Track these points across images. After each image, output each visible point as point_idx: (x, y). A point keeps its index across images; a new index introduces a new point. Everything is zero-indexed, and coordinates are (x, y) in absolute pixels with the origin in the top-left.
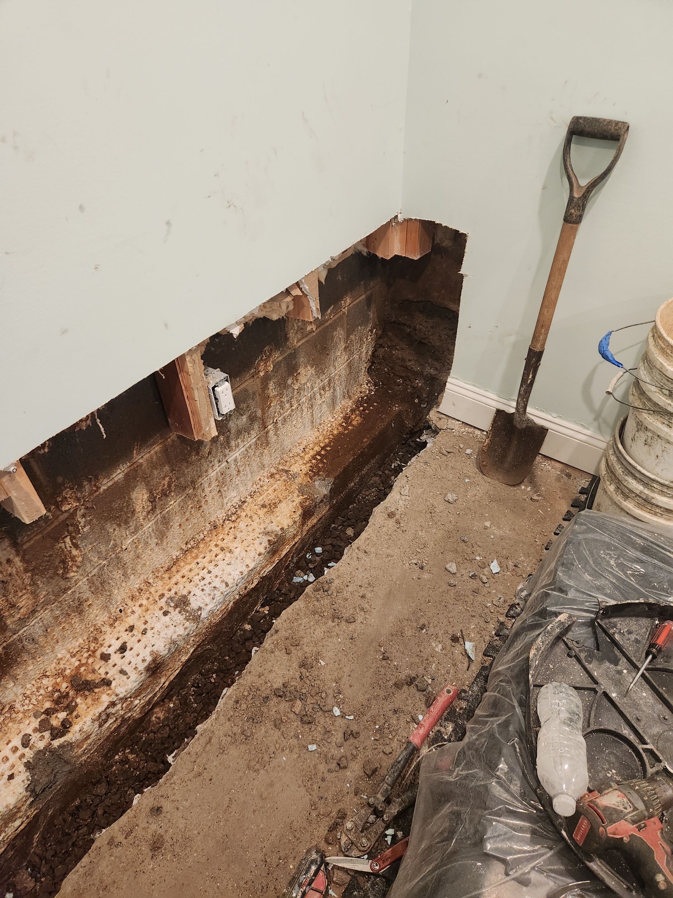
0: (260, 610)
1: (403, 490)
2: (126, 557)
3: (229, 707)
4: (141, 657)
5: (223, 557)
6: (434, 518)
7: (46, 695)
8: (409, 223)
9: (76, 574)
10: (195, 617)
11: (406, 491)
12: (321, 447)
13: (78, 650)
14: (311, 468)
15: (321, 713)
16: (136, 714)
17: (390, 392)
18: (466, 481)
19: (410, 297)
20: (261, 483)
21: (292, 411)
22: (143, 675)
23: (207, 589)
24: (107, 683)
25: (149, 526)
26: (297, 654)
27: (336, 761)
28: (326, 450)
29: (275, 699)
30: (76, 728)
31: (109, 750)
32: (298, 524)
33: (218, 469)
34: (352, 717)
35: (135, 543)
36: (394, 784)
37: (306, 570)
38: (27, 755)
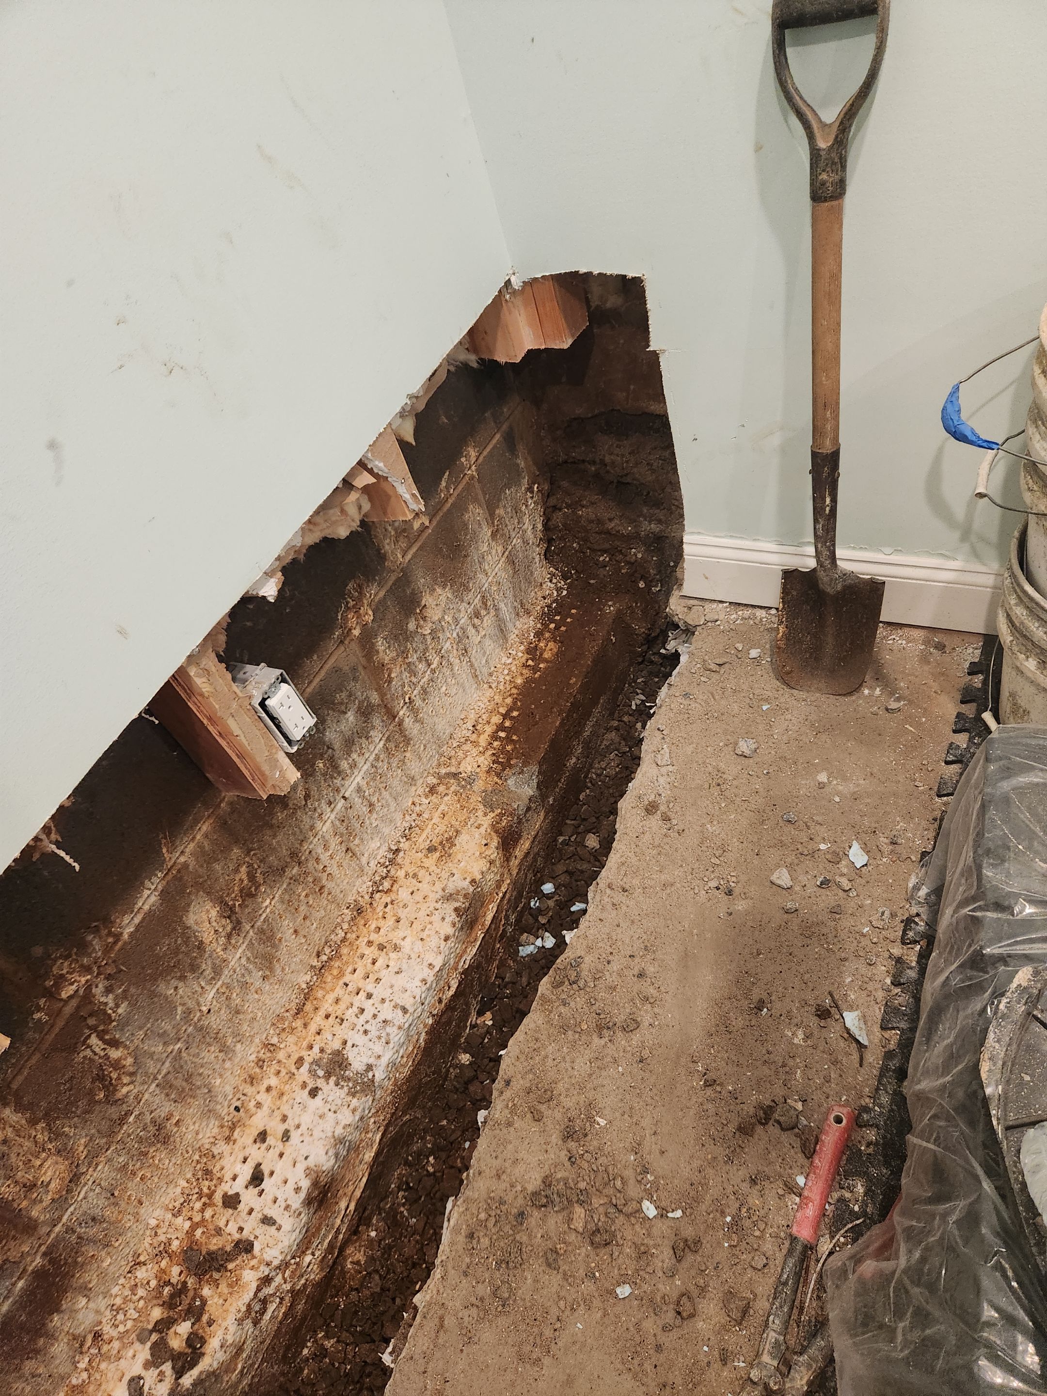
0: (478, 1022)
1: (659, 756)
2: (214, 1022)
3: (460, 1247)
4: (291, 1185)
5: (386, 962)
6: (727, 793)
7: (149, 1298)
8: (535, 286)
9: (131, 1087)
10: (365, 1086)
11: (665, 757)
12: (502, 715)
13: (182, 1200)
14: (494, 758)
15: (622, 1219)
16: (315, 1275)
17: (592, 582)
18: (765, 708)
19: (579, 411)
20: (417, 809)
21: (433, 671)
22: (303, 1215)
23: (373, 1028)
24: (245, 1247)
25: (238, 956)
26: (554, 1116)
27: (672, 1306)
28: (512, 718)
29: (536, 1213)
30: (214, 1344)
32: (498, 863)
33: (333, 816)
34: (678, 1213)
35: (224, 993)
36: (786, 1328)
37: (535, 931)
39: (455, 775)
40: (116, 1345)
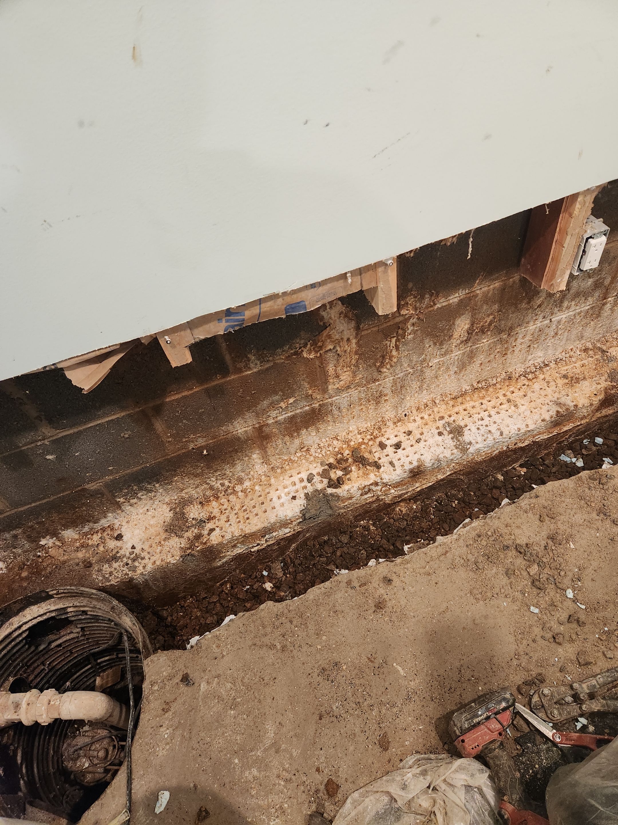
0: (517, 468)
2: (429, 373)
4: (409, 459)
5: (508, 408)
7: (333, 453)
9: (387, 371)
10: (463, 448)
13: (364, 430)
15: (553, 586)
16: (388, 500)
20: (572, 353)
22: (406, 473)
23: (483, 429)
24: (378, 466)
25: (457, 354)
26: (550, 525)
27: (552, 634)
29: (514, 552)
30: (345, 487)
31: (360, 515)
32: (593, 407)
33: (539, 325)
34: (583, 607)
35: (440, 364)
36: (604, 686)
37: (577, 454)
38: (308, 488)
39: (603, 351)
40: (312, 458)
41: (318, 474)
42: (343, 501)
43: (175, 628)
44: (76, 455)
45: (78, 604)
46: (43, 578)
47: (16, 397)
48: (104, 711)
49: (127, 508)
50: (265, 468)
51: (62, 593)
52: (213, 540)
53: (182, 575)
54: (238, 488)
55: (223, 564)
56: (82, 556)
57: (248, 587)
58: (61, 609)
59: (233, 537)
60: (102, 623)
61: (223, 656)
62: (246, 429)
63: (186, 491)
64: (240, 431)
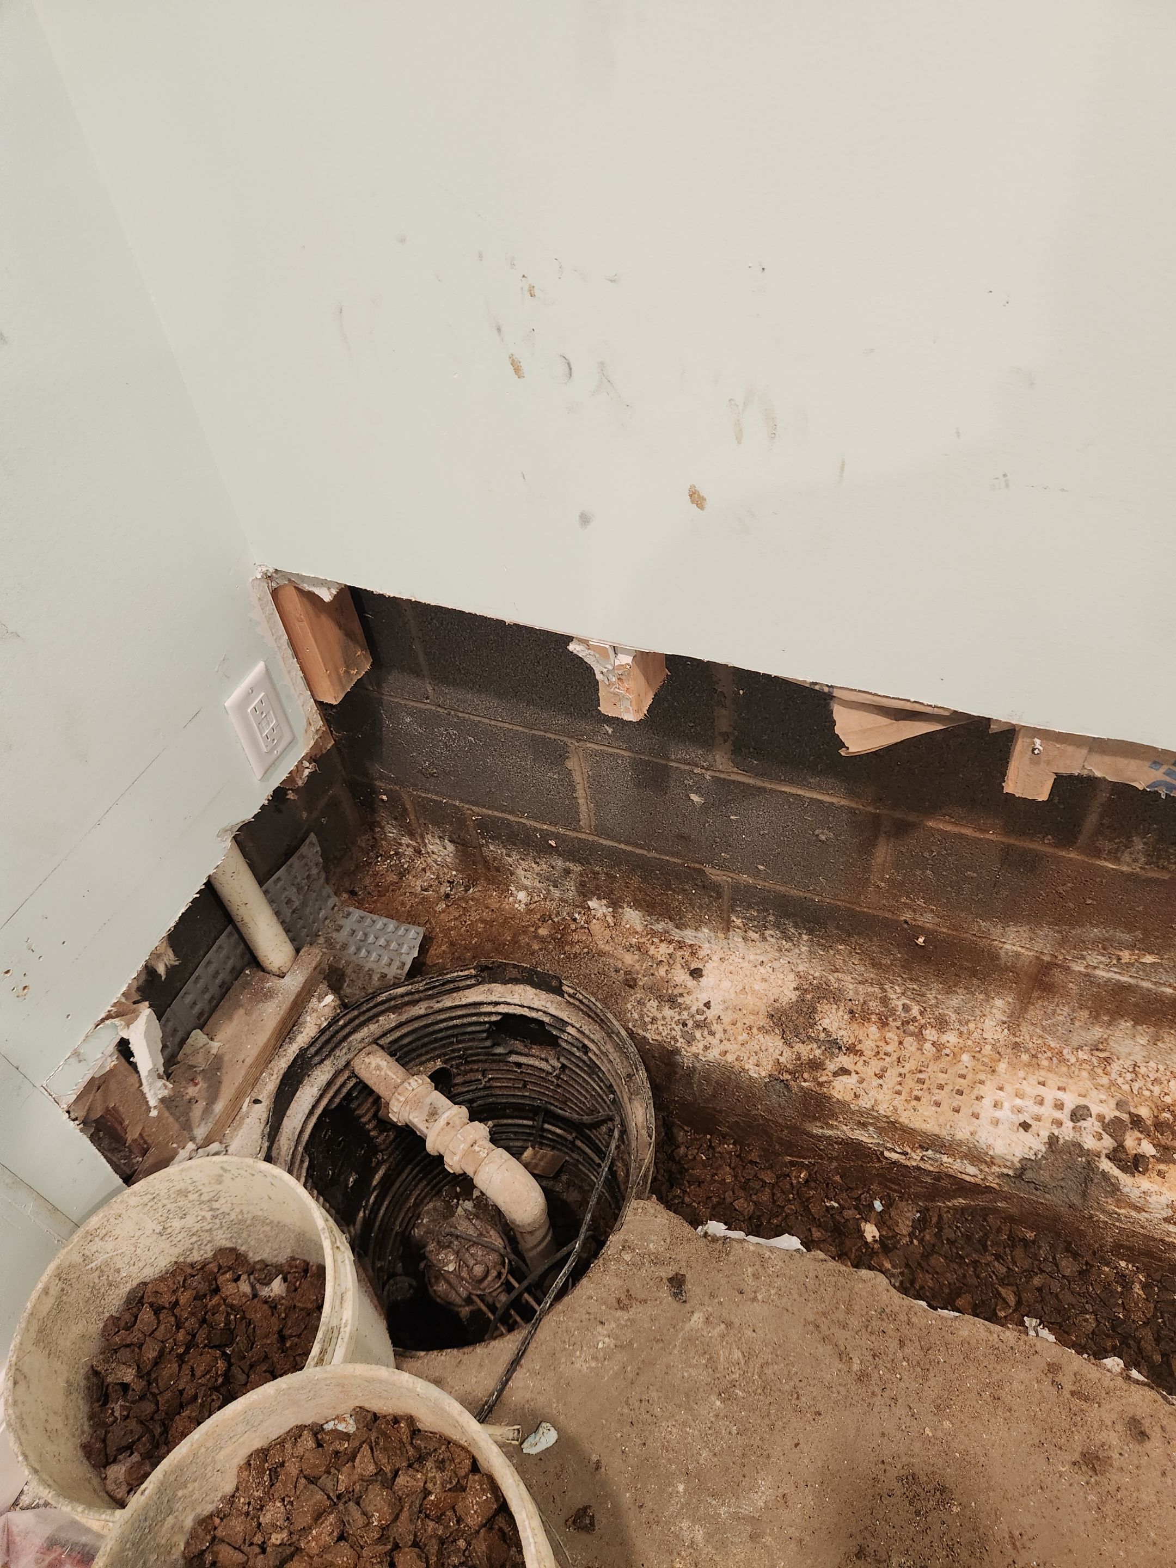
30: (1144, 1183)
31: (1130, 1248)
38: (1063, 1128)
40: (1105, 1080)
41: (1101, 1118)
42: (1119, 1203)
43: (682, 1171)
44: (732, 817)
45: (587, 1032)
46: (562, 956)
47: (719, 690)
48: (530, 1220)
49: (736, 938)
50: (1002, 1035)
51: (577, 999)
52: (837, 1088)
53: (748, 1102)
54: (930, 1034)
55: (823, 1136)
56: (630, 962)
57: (836, 1205)
58: (562, 1020)
59: (873, 1110)
60: (595, 1081)
61: (754, 1299)
62: (1023, 951)
63: (840, 975)
64: (1007, 946)
